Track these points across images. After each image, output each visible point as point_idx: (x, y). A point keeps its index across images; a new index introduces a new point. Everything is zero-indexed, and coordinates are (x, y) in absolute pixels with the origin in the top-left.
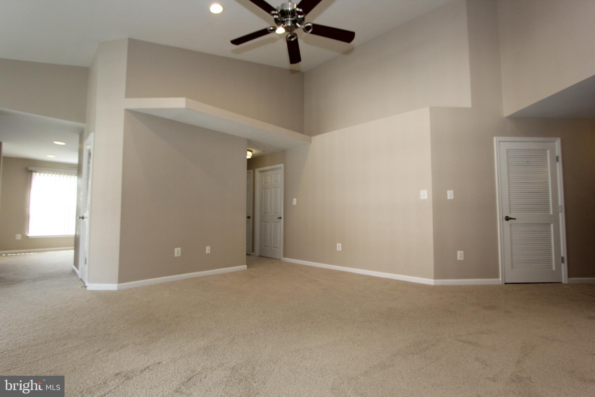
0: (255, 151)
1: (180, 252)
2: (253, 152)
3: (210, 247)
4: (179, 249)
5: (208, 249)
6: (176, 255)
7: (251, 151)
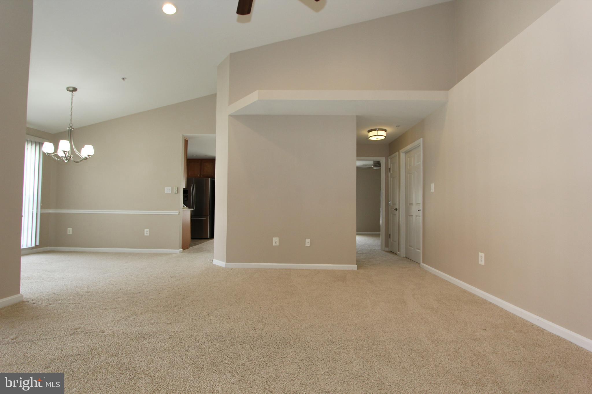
0: (389, 130)
1: (278, 242)
2: (387, 132)
3: (309, 239)
4: (277, 238)
5: (308, 242)
6: (274, 244)
7: (385, 131)
